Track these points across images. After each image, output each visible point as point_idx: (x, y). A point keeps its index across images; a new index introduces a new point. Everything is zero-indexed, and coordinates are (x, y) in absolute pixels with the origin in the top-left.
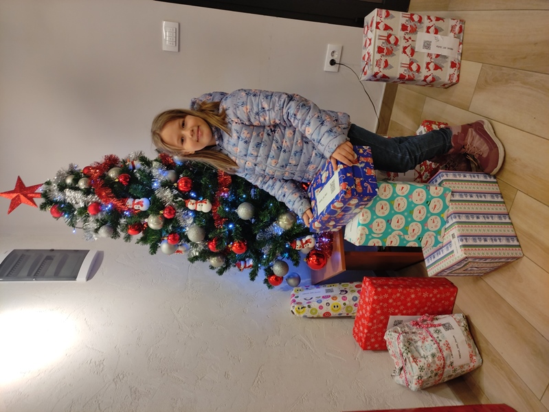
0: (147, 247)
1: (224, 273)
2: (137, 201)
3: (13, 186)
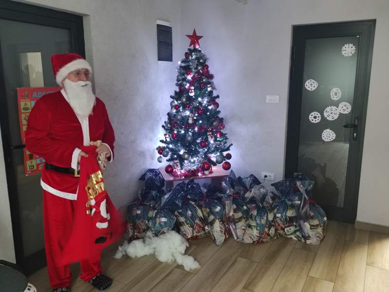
0: (173, 94)
1: (163, 129)
2: (193, 91)
3: (198, 35)
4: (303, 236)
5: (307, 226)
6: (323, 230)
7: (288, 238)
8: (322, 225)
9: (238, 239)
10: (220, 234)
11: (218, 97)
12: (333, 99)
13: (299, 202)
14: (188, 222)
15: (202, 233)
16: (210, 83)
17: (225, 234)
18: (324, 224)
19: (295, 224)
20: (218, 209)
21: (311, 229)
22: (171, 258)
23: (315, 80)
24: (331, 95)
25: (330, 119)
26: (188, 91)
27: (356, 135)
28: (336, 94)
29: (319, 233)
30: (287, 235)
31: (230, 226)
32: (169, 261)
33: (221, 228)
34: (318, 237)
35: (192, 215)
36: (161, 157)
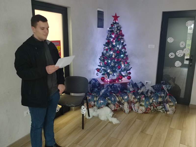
0: (105, 44)
1: (99, 60)
2: (115, 42)
3: (117, 15)
4: (165, 110)
5: (167, 106)
6: (175, 107)
7: (158, 111)
8: (175, 105)
9: (135, 111)
10: (127, 109)
11: (126, 45)
12: (181, 47)
13: (163, 95)
14: (112, 103)
15: (119, 108)
16: (122, 39)
17: (129, 108)
18: (176, 105)
19: (162, 105)
20: (126, 97)
21: (169, 107)
22: (106, 119)
23: (173, 38)
24: (180, 45)
25: (179, 56)
26: (112, 42)
27: (192, 64)
28: (182, 44)
29: (173, 109)
30: (158, 110)
31: (132, 105)
32: (105, 120)
33: (127, 106)
34: (173, 111)
35: (114, 100)
36: (98, 73)
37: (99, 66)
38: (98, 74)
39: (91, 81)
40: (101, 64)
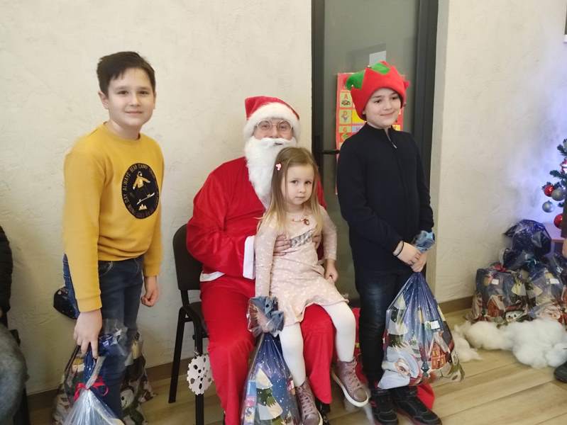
36: (549, 202)
37: (555, 173)
38: (548, 206)
39: (515, 227)
40: (563, 167)
